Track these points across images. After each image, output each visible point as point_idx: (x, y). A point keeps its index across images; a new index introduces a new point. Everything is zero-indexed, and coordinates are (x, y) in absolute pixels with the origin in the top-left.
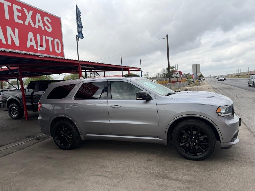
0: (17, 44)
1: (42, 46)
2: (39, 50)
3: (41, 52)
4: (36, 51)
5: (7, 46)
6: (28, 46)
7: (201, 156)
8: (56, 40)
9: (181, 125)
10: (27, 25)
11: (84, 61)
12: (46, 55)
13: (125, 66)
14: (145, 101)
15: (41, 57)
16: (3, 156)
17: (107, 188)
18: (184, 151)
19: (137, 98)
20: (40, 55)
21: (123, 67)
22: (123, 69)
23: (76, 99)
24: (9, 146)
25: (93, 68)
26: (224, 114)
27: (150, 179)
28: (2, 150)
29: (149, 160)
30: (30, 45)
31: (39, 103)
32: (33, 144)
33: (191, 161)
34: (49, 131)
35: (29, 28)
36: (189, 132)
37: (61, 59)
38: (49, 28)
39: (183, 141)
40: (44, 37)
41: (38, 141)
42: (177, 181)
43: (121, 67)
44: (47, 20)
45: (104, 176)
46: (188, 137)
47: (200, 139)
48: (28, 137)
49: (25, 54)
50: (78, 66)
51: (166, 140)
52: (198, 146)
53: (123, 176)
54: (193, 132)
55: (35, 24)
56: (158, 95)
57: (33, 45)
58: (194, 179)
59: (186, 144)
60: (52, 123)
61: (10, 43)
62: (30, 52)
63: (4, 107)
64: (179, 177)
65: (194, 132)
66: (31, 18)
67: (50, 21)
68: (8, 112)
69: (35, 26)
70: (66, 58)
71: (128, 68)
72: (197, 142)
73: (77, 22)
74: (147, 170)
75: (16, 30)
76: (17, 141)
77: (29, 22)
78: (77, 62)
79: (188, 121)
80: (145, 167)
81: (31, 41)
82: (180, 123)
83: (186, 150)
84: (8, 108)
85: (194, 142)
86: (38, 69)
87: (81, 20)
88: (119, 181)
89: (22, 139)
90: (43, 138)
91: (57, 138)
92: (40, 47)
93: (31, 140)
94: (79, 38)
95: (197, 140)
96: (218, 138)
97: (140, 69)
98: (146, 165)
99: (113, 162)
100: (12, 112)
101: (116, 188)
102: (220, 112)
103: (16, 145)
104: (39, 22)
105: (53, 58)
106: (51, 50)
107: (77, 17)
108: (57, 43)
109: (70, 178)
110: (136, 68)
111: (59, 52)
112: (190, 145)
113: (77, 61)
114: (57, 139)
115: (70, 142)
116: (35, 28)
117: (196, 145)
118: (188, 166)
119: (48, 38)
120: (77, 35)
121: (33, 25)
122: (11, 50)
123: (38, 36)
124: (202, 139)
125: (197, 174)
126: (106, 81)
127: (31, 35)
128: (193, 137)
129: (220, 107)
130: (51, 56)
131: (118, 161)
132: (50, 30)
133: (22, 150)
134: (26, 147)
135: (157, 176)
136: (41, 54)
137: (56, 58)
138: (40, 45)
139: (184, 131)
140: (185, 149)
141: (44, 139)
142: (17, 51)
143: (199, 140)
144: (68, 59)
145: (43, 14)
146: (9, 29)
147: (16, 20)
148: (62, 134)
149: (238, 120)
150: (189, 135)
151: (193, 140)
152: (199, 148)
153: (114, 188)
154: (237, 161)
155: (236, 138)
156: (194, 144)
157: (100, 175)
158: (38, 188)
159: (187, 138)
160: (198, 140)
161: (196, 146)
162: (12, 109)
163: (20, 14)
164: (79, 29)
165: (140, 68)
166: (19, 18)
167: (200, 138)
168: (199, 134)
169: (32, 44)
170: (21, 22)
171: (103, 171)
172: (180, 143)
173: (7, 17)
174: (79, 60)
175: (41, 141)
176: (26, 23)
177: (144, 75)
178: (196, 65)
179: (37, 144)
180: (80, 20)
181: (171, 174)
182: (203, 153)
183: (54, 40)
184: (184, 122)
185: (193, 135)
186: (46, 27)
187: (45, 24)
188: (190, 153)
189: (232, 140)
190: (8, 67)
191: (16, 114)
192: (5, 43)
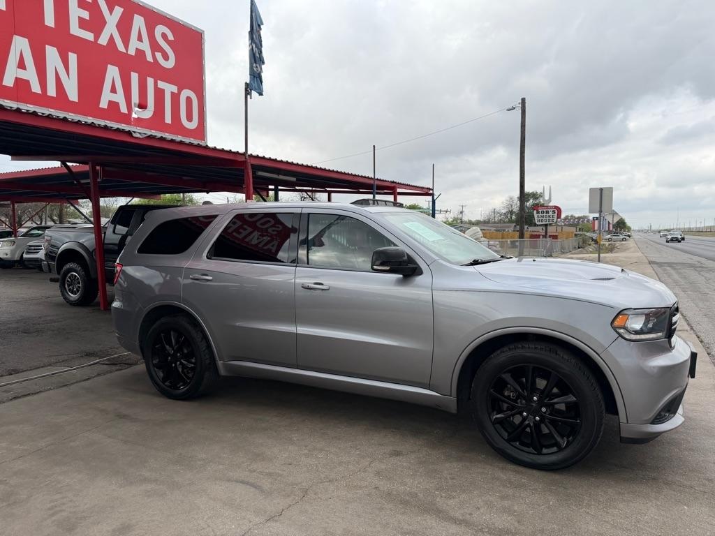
0: (73, 95)
1: (142, 106)
2: (134, 116)
3: (139, 122)
4: (126, 118)
5: (43, 99)
6: (104, 104)
7: (553, 458)
8: (186, 93)
9: (502, 356)
10: (105, 44)
11: (264, 158)
12: (154, 133)
13: (383, 180)
14: (401, 276)
15: (138, 136)
16: (11, 400)
17: (250, 522)
18: (505, 435)
19: (375, 267)
20: (134, 132)
21: (377, 182)
22: (377, 189)
23: (213, 258)
24: (32, 375)
25: (294, 179)
26: (636, 332)
27: (381, 509)
28: (11, 384)
29: (398, 454)
30: (110, 101)
31: (118, 261)
32: (98, 375)
33: (521, 469)
34: (137, 343)
35: (110, 54)
36: (524, 380)
37: (196, 146)
38: (166, 57)
39: (505, 406)
40: (150, 81)
41: (114, 368)
42: (460, 524)
43: (372, 182)
44: (164, 36)
45: (252, 485)
46: (520, 396)
47: (557, 406)
48: (89, 355)
49: (92, 125)
50: (243, 170)
51: (454, 398)
52: (547, 426)
53: (305, 492)
54: (538, 380)
55: (126, 45)
56: (440, 261)
57: (118, 103)
58: (516, 524)
59: (513, 415)
60: (143, 321)
61: (52, 92)
62: (108, 122)
63: (50, 271)
64: (471, 514)
65: (541, 383)
66: (119, 26)
67: (171, 37)
68: (57, 285)
69: (127, 51)
70: (211, 145)
71: (393, 185)
72: (545, 413)
73: (251, 44)
74: (382, 483)
75: (73, 58)
76: (58, 364)
77: (111, 38)
78: (241, 159)
79: (523, 347)
80: (378, 473)
81: (113, 90)
82: (499, 352)
83: (509, 434)
84: (59, 273)
85: (537, 412)
86: (149, 173)
87: (261, 41)
88: (290, 506)
89: (73, 358)
90: (126, 362)
91: (154, 362)
92: (137, 109)
93: (96, 363)
94: (253, 91)
95: (545, 406)
96: (612, 407)
97: (431, 192)
98: (383, 467)
99: (291, 448)
100: (69, 285)
101: (274, 524)
102: (625, 328)
103: (53, 374)
104: (140, 39)
105: (172, 141)
106: (168, 119)
107: (251, 32)
108: (189, 100)
109: (156, 481)
110: (418, 187)
111: (192, 126)
112: (524, 419)
113: (241, 154)
114: (154, 365)
115: (188, 378)
116: (126, 55)
117: (542, 421)
118: (510, 482)
119: (161, 84)
120: (246, 83)
121: (121, 47)
122: (53, 110)
123: (135, 77)
124: (562, 407)
125: (531, 512)
126: (299, 211)
127: (113, 72)
128: (535, 398)
129: (625, 312)
130: (168, 136)
131: (306, 446)
132: (170, 64)
133: (64, 388)
134: (76, 382)
135: (406, 502)
136: (139, 129)
137: (181, 143)
138: (137, 102)
139: (507, 377)
140: (506, 431)
141: (130, 365)
142: (72, 114)
143: (554, 406)
144: (215, 149)
145: (154, 18)
146: (52, 53)
147: (75, 29)
148: (169, 355)
149: (687, 356)
150: (523, 391)
151: (534, 405)
152: (551, 432)
153: (269, 523)
154: (667, 484)
155: (675, 412)
156: (535, 417)
157: (242, 482)
158: (63, 498)
159: (517, 399)
160: (550, 406)
161: (543, 426)
162: (70, 278)
163: (85, 15)
164: (254, 65)
165: (429, 189)
166: (83, 24)
167: (557, 403)
168: (555, 390)
169: (114, 98)
170: (89, 36)
171: (254, 471)
172: (493, 411)
173: (50, 20)
174: (249, 153)
175: (121, 370)
176: (103, 40)
177: (447, 211)
178: (601, 190)
179: (108, 376)
180: (258, 42)
181: (450, 502)
182: (560, 449)
183: (180, 90)
184: (509, 349)
185: (534, 389)
186: (159, 56)
187: (155, 47)
188: (522, 444)
189: (656, 418)
190: (64, 163)
191: (78, 291)
192: (40, 92)
